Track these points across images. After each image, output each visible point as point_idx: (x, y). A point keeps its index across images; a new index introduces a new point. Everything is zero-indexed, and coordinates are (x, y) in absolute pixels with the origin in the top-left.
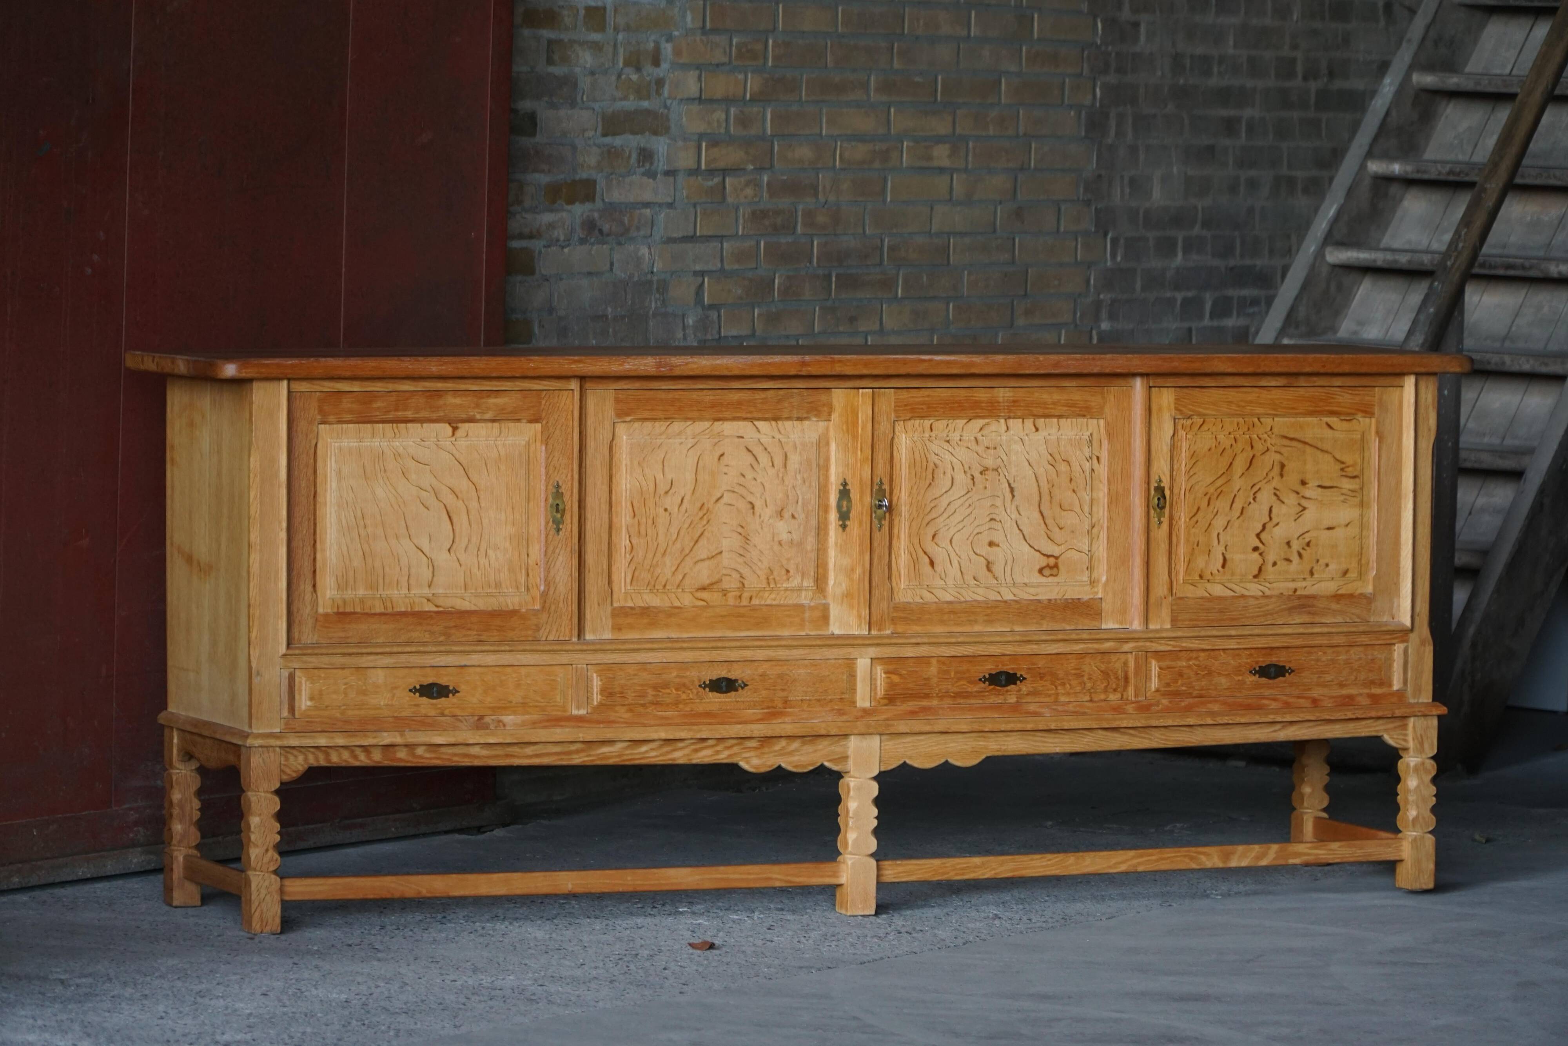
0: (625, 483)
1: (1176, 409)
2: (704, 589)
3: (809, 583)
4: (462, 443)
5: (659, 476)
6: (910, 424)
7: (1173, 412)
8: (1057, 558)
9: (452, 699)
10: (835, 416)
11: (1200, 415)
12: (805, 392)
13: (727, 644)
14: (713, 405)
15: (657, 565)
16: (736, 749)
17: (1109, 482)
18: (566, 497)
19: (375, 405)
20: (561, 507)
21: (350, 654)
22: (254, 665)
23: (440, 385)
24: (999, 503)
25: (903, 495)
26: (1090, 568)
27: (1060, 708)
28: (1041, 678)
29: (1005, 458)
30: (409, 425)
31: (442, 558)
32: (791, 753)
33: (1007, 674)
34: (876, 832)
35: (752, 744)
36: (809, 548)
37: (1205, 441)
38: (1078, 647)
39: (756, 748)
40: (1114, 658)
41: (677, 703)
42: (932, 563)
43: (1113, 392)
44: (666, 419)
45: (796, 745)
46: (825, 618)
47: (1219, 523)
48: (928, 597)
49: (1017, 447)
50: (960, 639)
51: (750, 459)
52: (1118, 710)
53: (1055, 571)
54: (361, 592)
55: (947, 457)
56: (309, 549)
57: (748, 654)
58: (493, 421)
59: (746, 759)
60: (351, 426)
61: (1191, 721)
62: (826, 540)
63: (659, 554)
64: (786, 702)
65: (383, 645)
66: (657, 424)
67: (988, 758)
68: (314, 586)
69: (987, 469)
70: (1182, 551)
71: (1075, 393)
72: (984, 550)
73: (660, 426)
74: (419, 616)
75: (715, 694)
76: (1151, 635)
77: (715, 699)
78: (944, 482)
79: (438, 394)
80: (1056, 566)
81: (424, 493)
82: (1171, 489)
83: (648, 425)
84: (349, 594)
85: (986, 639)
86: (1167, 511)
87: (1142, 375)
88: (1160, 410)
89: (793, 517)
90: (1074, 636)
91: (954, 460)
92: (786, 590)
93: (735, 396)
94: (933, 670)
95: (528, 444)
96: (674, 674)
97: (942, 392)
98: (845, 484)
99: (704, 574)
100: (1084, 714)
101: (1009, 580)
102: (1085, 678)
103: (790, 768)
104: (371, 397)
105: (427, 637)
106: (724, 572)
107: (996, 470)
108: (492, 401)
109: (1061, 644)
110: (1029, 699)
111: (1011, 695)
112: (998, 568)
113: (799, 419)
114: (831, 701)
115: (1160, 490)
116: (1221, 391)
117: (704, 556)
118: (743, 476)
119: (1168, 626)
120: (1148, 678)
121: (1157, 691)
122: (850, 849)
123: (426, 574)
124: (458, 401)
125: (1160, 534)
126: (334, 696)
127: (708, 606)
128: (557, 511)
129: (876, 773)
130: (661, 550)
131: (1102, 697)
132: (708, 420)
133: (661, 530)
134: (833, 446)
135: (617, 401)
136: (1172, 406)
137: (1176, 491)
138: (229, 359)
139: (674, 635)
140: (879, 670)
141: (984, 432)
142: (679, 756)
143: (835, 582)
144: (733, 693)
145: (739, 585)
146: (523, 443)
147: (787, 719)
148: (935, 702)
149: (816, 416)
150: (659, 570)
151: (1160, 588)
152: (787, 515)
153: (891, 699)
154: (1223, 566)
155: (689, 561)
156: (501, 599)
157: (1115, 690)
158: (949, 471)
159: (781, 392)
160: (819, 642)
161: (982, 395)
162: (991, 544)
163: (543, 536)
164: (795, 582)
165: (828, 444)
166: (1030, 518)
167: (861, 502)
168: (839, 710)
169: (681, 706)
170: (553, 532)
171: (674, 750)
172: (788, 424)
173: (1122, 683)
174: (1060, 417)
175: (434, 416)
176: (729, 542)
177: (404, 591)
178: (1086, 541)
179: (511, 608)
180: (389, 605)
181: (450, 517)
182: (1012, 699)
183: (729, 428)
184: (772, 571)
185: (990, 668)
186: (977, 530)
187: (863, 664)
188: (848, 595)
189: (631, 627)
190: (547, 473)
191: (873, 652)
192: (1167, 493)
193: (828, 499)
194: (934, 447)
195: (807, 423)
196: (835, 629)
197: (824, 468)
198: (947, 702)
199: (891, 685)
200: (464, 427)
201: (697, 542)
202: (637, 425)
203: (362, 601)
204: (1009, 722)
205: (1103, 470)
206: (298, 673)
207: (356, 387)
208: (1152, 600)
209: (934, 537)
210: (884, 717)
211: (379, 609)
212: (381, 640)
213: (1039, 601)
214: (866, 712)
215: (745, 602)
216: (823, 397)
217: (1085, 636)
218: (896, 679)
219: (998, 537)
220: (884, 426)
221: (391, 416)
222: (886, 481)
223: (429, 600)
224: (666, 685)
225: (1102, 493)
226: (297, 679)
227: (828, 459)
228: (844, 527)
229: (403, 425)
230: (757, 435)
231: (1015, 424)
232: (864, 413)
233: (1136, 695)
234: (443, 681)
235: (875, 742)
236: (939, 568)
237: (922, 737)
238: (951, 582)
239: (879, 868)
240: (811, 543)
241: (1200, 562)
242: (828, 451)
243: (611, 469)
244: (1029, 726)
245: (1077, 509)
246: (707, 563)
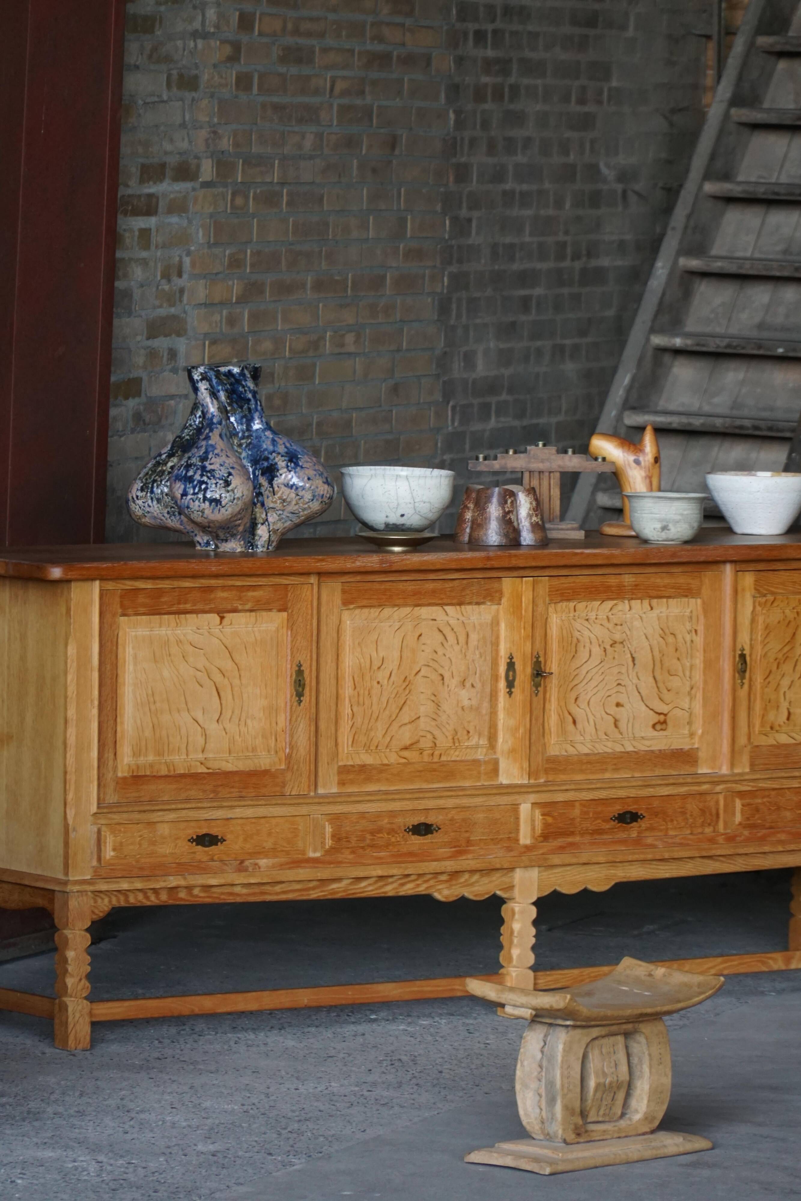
0: (349, 661)
1: (756, 589)
2: (406, 748)
3: (484, 741)
4: (228, 630)
5: (374, 654)
6: (559, 605)
7: (753, 591)
8: (665, 715)
9: (221, 847)
10: (504, 600)
11: (773, 593)
12: (482, 582)
13: (427, 795)
14: (415, 593)
15: (371, 730)
16: (432, 883)
17: (705, 651)
18: (306, 674)
19: (163, 600)
20: (302, 683)
21: (144, 811)
22: (70, 821)
23: (213, 582)
24: (624, 670)
25: (553, 666)
26: (690, 723)
27: (670, 841)
28: (656, 816)
29: (628, 633)
30: (188, 616)
31: (213, 728)
32: (472, 884)
33: (630, 812)
34: (534, 948)
35: (444, 877)
36: (484, 712)
37: (775, 616)
38: (683, 790)
39: (446, 881)
40: (708, 798)
41: (387, 845)
42: (574, 722)
43: (708, 576)
44: (380, 606)
45: (476, 877)
46: (495, 771)
47: (786, 682)
48: (571, 751)
49: (637, 623)
50: (598, 786)
51: (440, 637)
52: (712, 840)
53: (664, 726)
54: (151, 758)
55: (586, 633)
56: (111, 722)
57: (441, 803)
58: (251, 611)
59: (440, 891)
60: (144, 617)
61: (767, 849)
62: (496, 705)
63: (373, 720)
64: (469, 842)
65: (168, 802)
66: (372, 610)
67: (617, 885)
68: (115, 754)
69: (615, 642)
70: (758, 706)
71: (681, 578)
72: (613, 710)
73: (374, 612)
74: (194, 777)
75: (416, 836)
76: (737, 778)
77: (416, 841)
78: (583, 654)
79: (210, 589)
80: (665, 722)
81: (199, 673)
82: (751, 655)
83: (366, 611)
84: (142, 760)
85: (617, 785)
86: (747, 675)
87: (731, 562)
88: (743, 590)
89: (473, 686)
90: (681, 781)
91: (592, 636)
92: (467, 747)
93: (431, 586)
94: (577, 812)
95: (278, 630)
96: (386, 821)
97: (583, 579)
98: (511, 658)
99: (406, 736)
100: (688, 845)
101: (631, 735)
102: (688, 816)
103: (471, 897)
104: (160, 592)
105: (201, 795)
106: (422, 734)
107: (622, 643)
108: (251, 594)
109: (671, 787)
110: (647, 834)
111: (633, 831)
112: (622, 725)
113: (478, 604)
114: (501, 840)
115: (743, 656)
116: (788, 573)
117: (407, 721)
118: (436, 652)
119: (747, 770)
120: (734, 814)
121: (740, 824)
122: (514, 962)
123: (201, 741)
124: (225, 594)
125: (743, 693)
126: (131, 847)
127: (409, 763)
128: (300, 685)
129: (534, 899)
130: (375, 716)
131: (700, 830)
132: (410, 606)
133: (375, 700)
134: (503, 626)
135: (344, 592)
136: (753, 587)
137: (754, 657)
138: (55, 563)
139: (383, 788)
140: (537, 813)
141: (613, 611)
142: (390, 890)
143: (504, 741)
144: (430, 836)
145: (431, 745)
146: (274, 629)
147: (470, 856)
148: (577, 839)
149: (491, 600)
150: (372, 734)
151: (742, 740)
152: (468, 685)
153: (545, 837)
154: (788, 719)
155: (395, 726)
156: (256, 761)
157: (709, 825)
158: (588, 645)
159: (465, 582)
160: (495, 791)
161: (613, 581)
162: (618, 705)
163: (288, 707)
164: (473, 741)
165: (498, 624)
166: (646, 682)
167: (523, 672)
168: (507, 847)
169: (391, 847)
170: (296, 704)
171: (386, 885)
172: (469, 608)
173: (714, 818)
174: (669, 597)
175: (207, 607)
176: (425, 708)
177: (184, 756)
178: (687, 700)
179: (263, 768)
180: (172, 768)
181: (218, 693)
182: (634, 834)
183: (425, 612)
184: (456, 733)
185: (618, 808)
186: (608, 694)
187: (525, 809)
188: (512, 751)
189: (352, 782)
190: (292, 653)
191: (533, 798)
192: (748, 659)
193: (498, 670)
194: (577, 625)
195: (483, 606)
196: (504, 779)
197: (496, 644)
198: (587, 839)
199: (546, 825)
200: (229, 616)
201: (401, 709)
202: (357, 611)
203: (151, 766)
204: (634, 853)
205: (699, 640)
206: (104, 828)
207: (148, 585)
208: (736, 749)
209: (576, 699)
210: (541, 852)
211: (164, 772)
212: (166, 798)
213: (652, 751)
214: (528, 849)
215: (436, 759)
216: (496, 585)
217: (689, 780)
218: (550, 820)
219: (622, 699)
220: (541, 608)
221: (174, 608)
222: (541, 654)
223: (202, 763)
224: (380, 830)
225: (699, 661)
226: (103, 833)
227: (498, 637)
228: (510, 693)
229: (183, 616)
230: (446, 618)
231: (636, 604)
232: (526, 598)
233: (725, 828)
234: (214, 831)
235: (534, 873)
236: (579, 726)
237: (568, 868)
238: (588, 738)
239: (535, 978)
240: (485, 707)
241: (771, 716)
242: (498, 630)
243: (338, 649)
244: (650, 857)
245: (680, 673)
246: (409, 726)
